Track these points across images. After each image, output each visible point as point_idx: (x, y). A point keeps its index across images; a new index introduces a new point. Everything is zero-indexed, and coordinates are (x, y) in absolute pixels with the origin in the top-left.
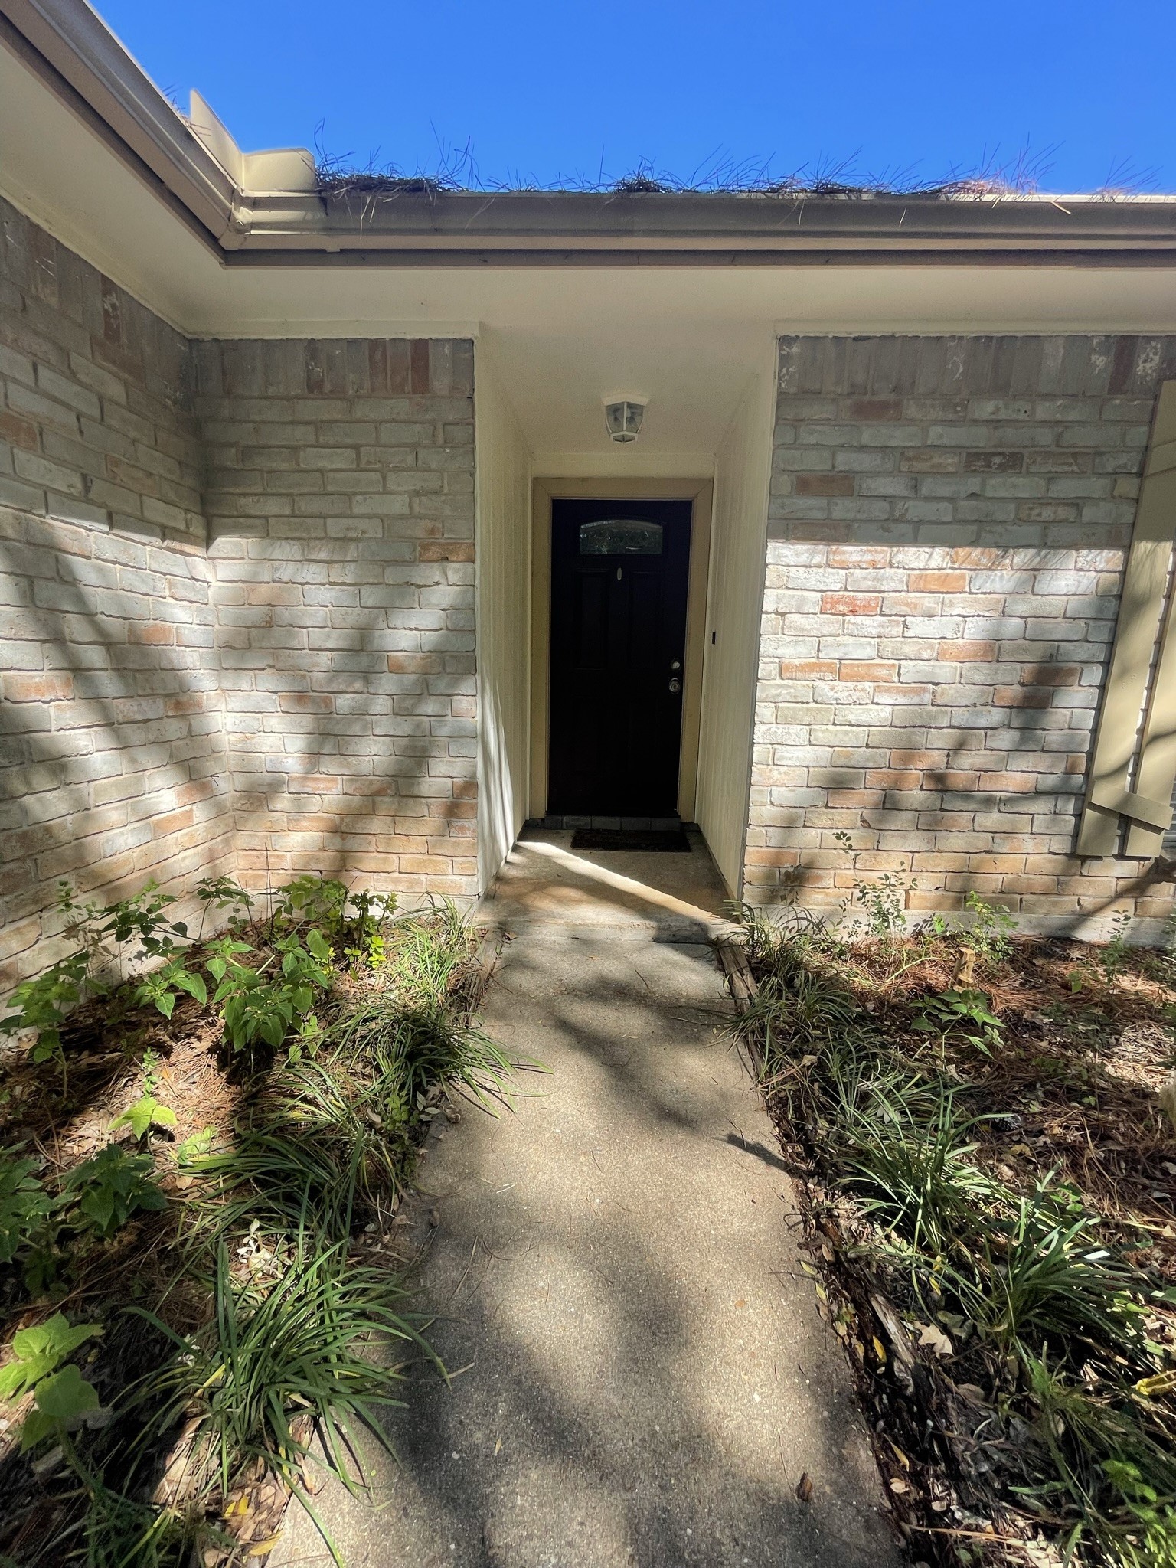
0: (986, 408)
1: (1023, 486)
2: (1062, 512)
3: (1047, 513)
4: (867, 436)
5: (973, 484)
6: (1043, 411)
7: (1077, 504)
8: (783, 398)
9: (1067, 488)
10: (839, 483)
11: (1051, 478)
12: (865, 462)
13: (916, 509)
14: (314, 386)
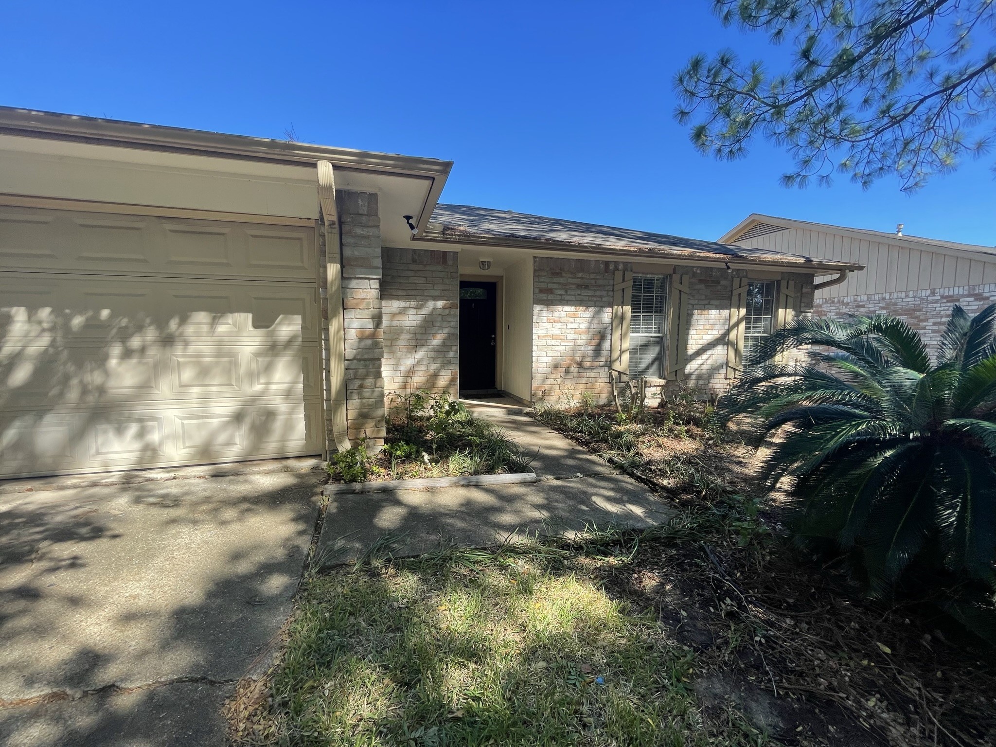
0: (580, 275)
1: (590, 293)
2: (598, 299)
3: (595, 299)
4: (555, 280)
5: (579, 292)
6: (592, 276)
7: (601, 297)
8: (535, 271)
9: (598, 293)
10: (549, 291)
11: (595, 291)
12: (555, 286)
13: (567, 297)
14: (414, 261)
